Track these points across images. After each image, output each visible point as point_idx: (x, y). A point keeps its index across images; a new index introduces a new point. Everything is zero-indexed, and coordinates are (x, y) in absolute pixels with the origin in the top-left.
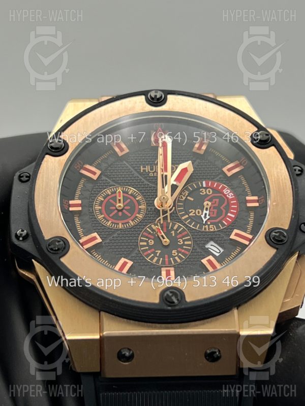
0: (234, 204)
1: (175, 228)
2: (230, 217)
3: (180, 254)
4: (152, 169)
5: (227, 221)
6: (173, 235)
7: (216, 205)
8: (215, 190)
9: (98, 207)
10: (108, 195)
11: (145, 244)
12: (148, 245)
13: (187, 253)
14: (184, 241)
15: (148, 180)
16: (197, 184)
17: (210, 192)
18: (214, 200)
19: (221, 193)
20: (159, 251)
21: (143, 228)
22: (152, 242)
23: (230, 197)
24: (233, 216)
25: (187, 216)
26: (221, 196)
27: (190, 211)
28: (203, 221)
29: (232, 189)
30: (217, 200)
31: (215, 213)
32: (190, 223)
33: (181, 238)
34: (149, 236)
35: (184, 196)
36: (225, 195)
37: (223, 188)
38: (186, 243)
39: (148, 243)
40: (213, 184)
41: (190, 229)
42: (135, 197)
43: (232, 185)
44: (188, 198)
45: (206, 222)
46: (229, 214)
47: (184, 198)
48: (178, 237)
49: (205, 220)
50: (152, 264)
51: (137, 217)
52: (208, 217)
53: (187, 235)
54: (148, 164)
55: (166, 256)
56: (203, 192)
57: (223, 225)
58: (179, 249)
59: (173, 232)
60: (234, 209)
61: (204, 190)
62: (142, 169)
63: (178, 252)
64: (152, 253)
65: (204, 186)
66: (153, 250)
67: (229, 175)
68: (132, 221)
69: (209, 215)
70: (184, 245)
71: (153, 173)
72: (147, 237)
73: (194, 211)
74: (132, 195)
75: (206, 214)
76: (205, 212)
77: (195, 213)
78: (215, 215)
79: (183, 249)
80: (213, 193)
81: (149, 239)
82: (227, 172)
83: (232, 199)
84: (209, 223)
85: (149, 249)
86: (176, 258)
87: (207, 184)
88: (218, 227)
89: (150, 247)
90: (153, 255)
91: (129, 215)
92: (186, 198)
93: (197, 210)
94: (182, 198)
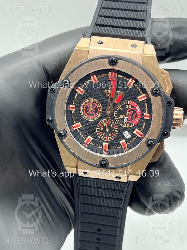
0: (139, 115)
1: (112, 123)
2: (136, 121)
3: (112, 136)
4: (107, 92)
5: (134, 123)
6: (111, 126)
7: (132, 114)
8: (133, 107)
9: (82, 108)
10: (87, 103)
11: (99, 129)
12: (100, 130)
13: (115, 136)
14: (115, 130)
15: (105, 97)
16: (125, 102)
17: (130, 107)
18: (131, 111)
19: (135, 108)
20: (104, 133)
21: (99, 122)
22: (102, 129)
23: (138, 111)
24: (137, 121)
25: (118, 118)
26: (134, 110)
27: (120, 115)
28: (124, 122)
29: (140, 107)
30: (133, 112)
31: (130, 118)
32: (119, 122)
33: (114, 128)
34: (102, 126)
35: (119, 108)
36: (136, 110)
37: (136, 106)
38: (116, 131)
39: (100, 129)
40: (132, 103)
41: (118, 124)
42: (98, 105)
43: (140, 105)
44: (121, 109)
45: (126, 122)
46: (136, 120)
47: (119, 109)
48: (113, 128)
49: (125, 121)
50: (100, 139)
51: (97, 116)
52: (127, 120)
53: (117, 127)
54: (106, 89)
55: (107, 136)
56: (128, 107)
57: (133, 125)
58: (112, 133)
59: (111, 125)
60: (138, 117)
61: (128, 105)
62: (103, 91)
63: (112, 135)
64: (101, 134)
65: (128, 104)
66: (102, 132)
67: (140, 101)
68: (96, 117)
69: (128, 119)
70: (114, 132)
71: (108, 94)
72: (100, 126)
73: (122, 116)
74: (97, 104)
75: (126, 119)
76: (126, 117)
77: (122, 117)
78: (130, 119)
79: (114, 133)
80: (131, 108)
81: (101, 127)
82: (139, 99)
83: (139, 112)
84: (127, 123)
85: (100, 132)
86: (111, 137)
87: (130, 102)
88: (130, 126)
89: (101, 131)
90: (101, 135)
91: (95, 114)
92: (120, 109)
93: (123, 116)
94: (118, 109)
